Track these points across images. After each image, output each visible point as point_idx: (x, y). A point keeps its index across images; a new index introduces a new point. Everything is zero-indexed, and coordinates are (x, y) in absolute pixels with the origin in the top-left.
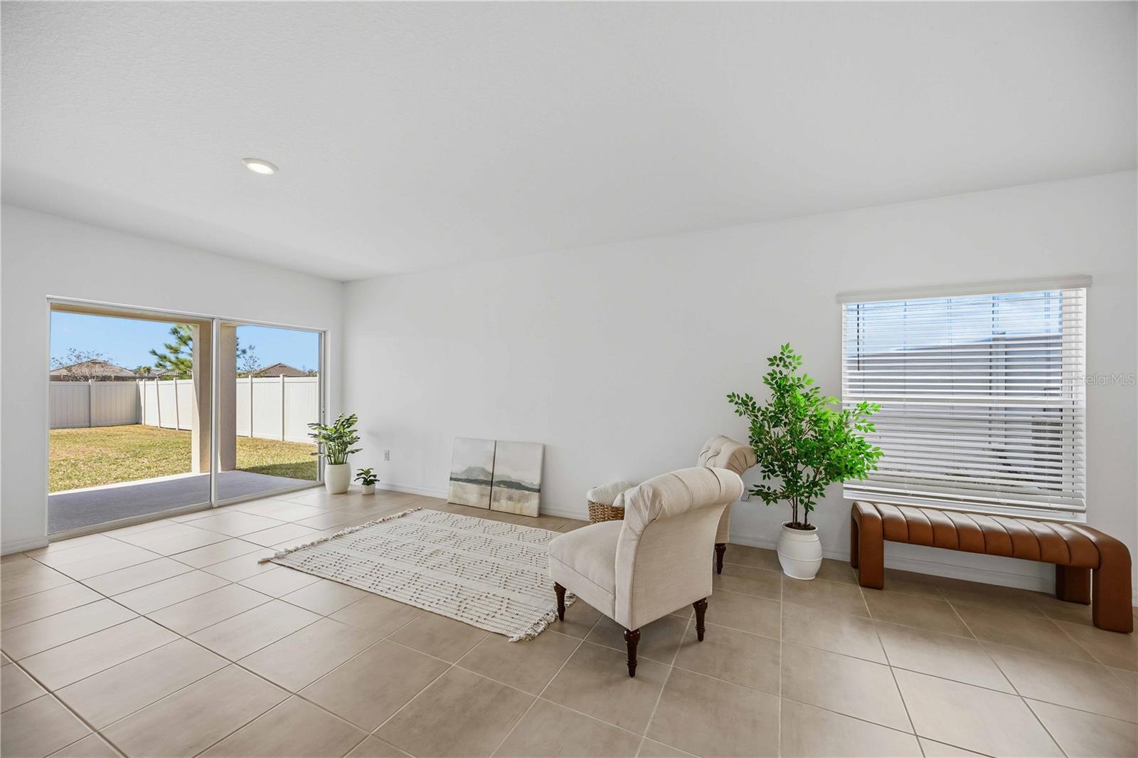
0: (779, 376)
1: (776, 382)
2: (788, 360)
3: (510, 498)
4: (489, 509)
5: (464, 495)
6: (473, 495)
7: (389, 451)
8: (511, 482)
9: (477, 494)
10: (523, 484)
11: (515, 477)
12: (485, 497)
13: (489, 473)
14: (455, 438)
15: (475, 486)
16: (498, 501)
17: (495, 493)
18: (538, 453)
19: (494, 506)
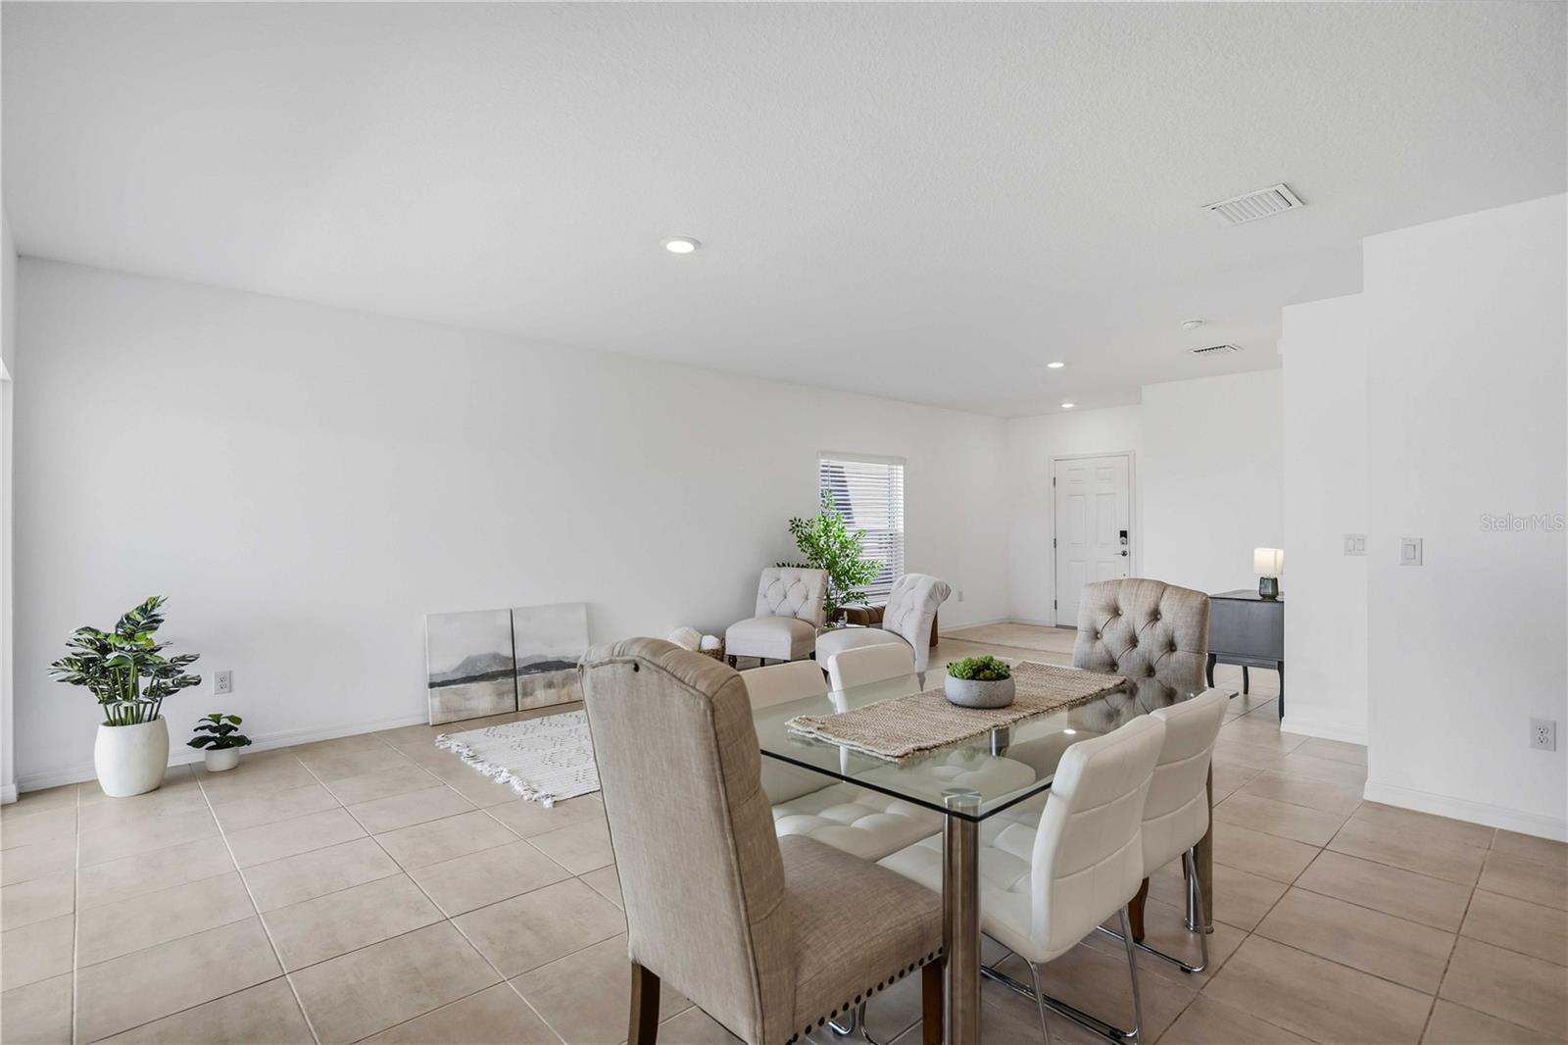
3: (550, 685)
4: (517, 710)
5: (468, 704)
6: (482, 698)
7: (230, 672)
8: (548, 662)
9: (490, 695)
10: (566, 661)
11: (551, 654)
12: (506, 696)
13: (507, 658)
14: (428, 616)
15: (484, 684)
16: (531, 694)
17: (524, 685)
18: (582, 615)
19: (526, 702)
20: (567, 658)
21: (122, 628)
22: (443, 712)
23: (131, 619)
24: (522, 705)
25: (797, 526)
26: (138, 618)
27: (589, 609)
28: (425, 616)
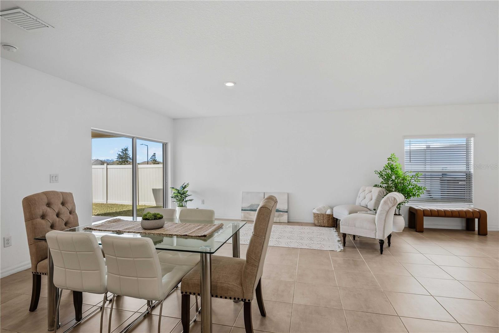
0: (390, 164)
1: (390, 167)
2: (393, 159)
10: (279, 210)
18: (286, 196)
20: (280, 209)
22: (244, 218)
27: (288, 194)
28: (242, 192)
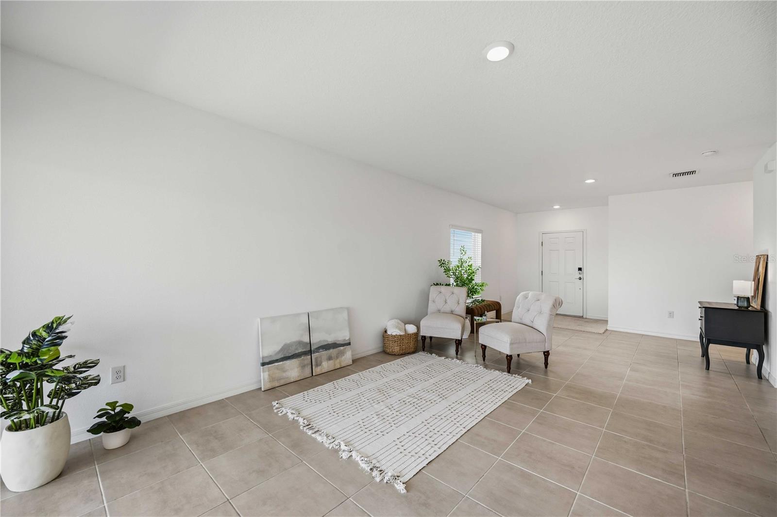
3: (330, 358)
4: (312, 375)
5: (284, 375)
6: (293, 370)
7: (124, 366)
8: (328, 344)
9: (297, 368)
11: (330, 339)
12: (306, 367)
13: (307, 343)
14: (261, 319)
15: (294, 360)
16: (320, 365)
17: (316, 359)
18: (345, 315)
19: (317, 370)
20: (338, 341)
21: (28, 343)
22: (270, 382)
23: (36, 335)
24: (315, 371)
25: (443, 263)
26: (44, 334)
28: (259, 319)
